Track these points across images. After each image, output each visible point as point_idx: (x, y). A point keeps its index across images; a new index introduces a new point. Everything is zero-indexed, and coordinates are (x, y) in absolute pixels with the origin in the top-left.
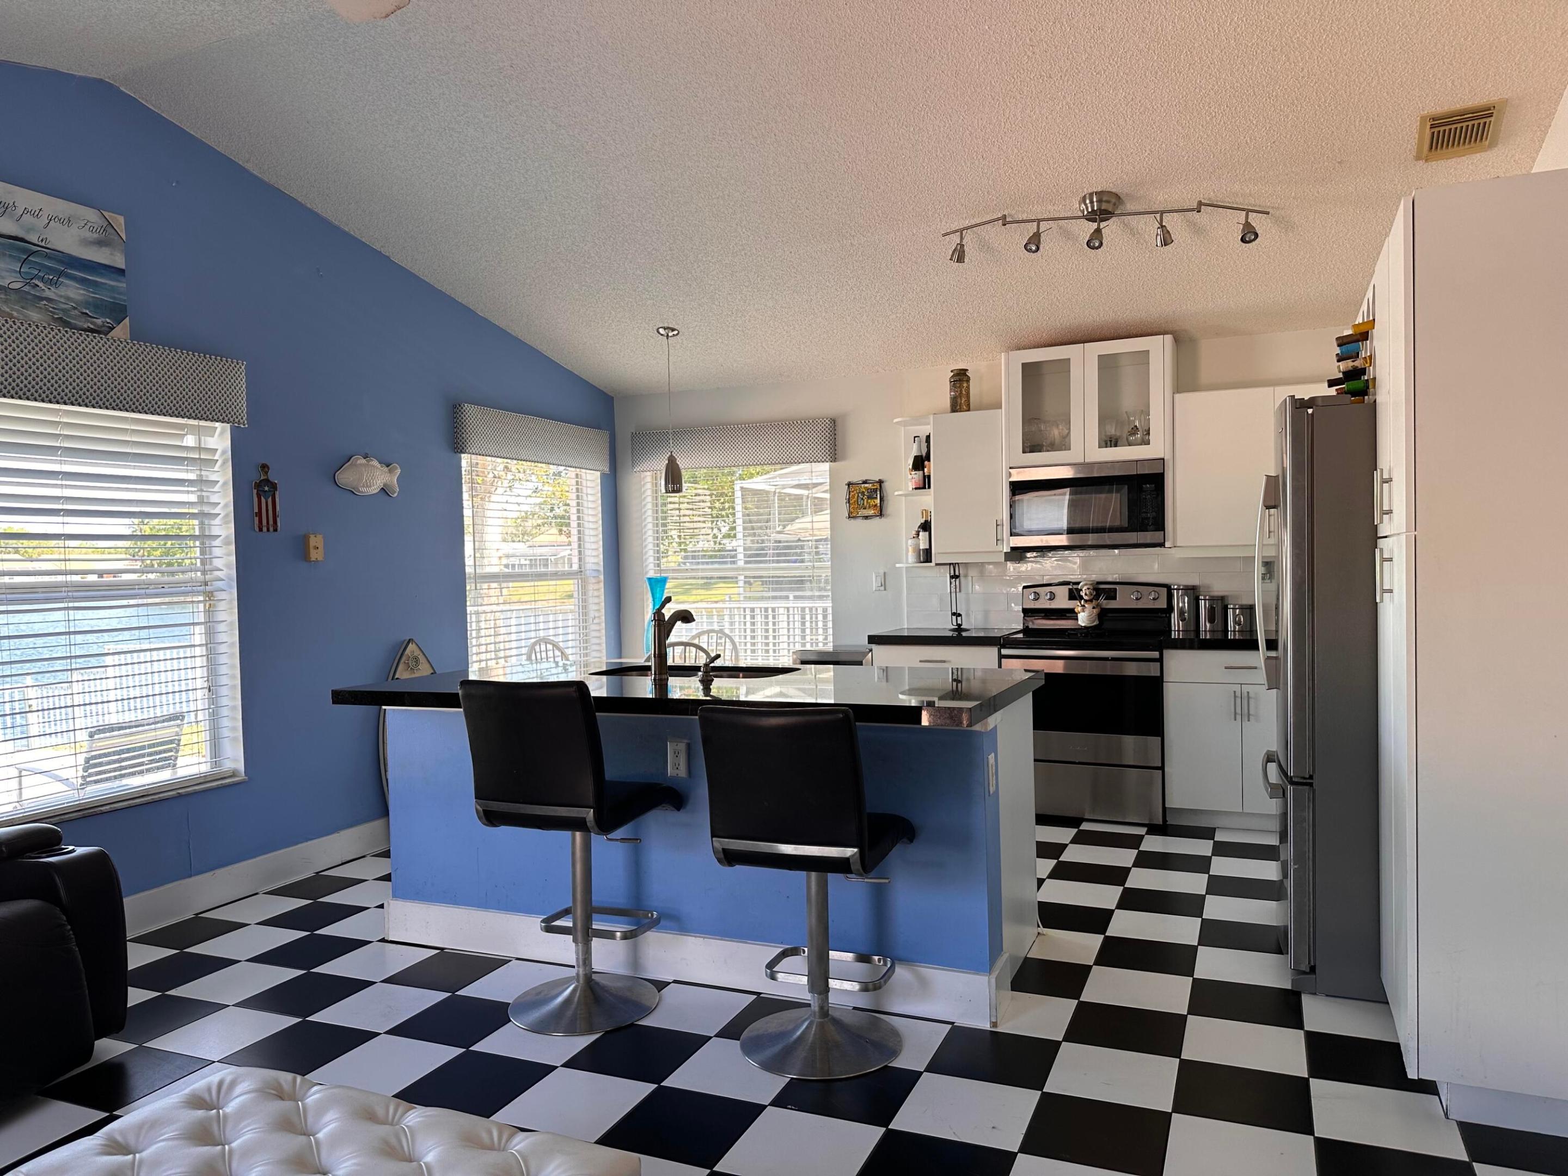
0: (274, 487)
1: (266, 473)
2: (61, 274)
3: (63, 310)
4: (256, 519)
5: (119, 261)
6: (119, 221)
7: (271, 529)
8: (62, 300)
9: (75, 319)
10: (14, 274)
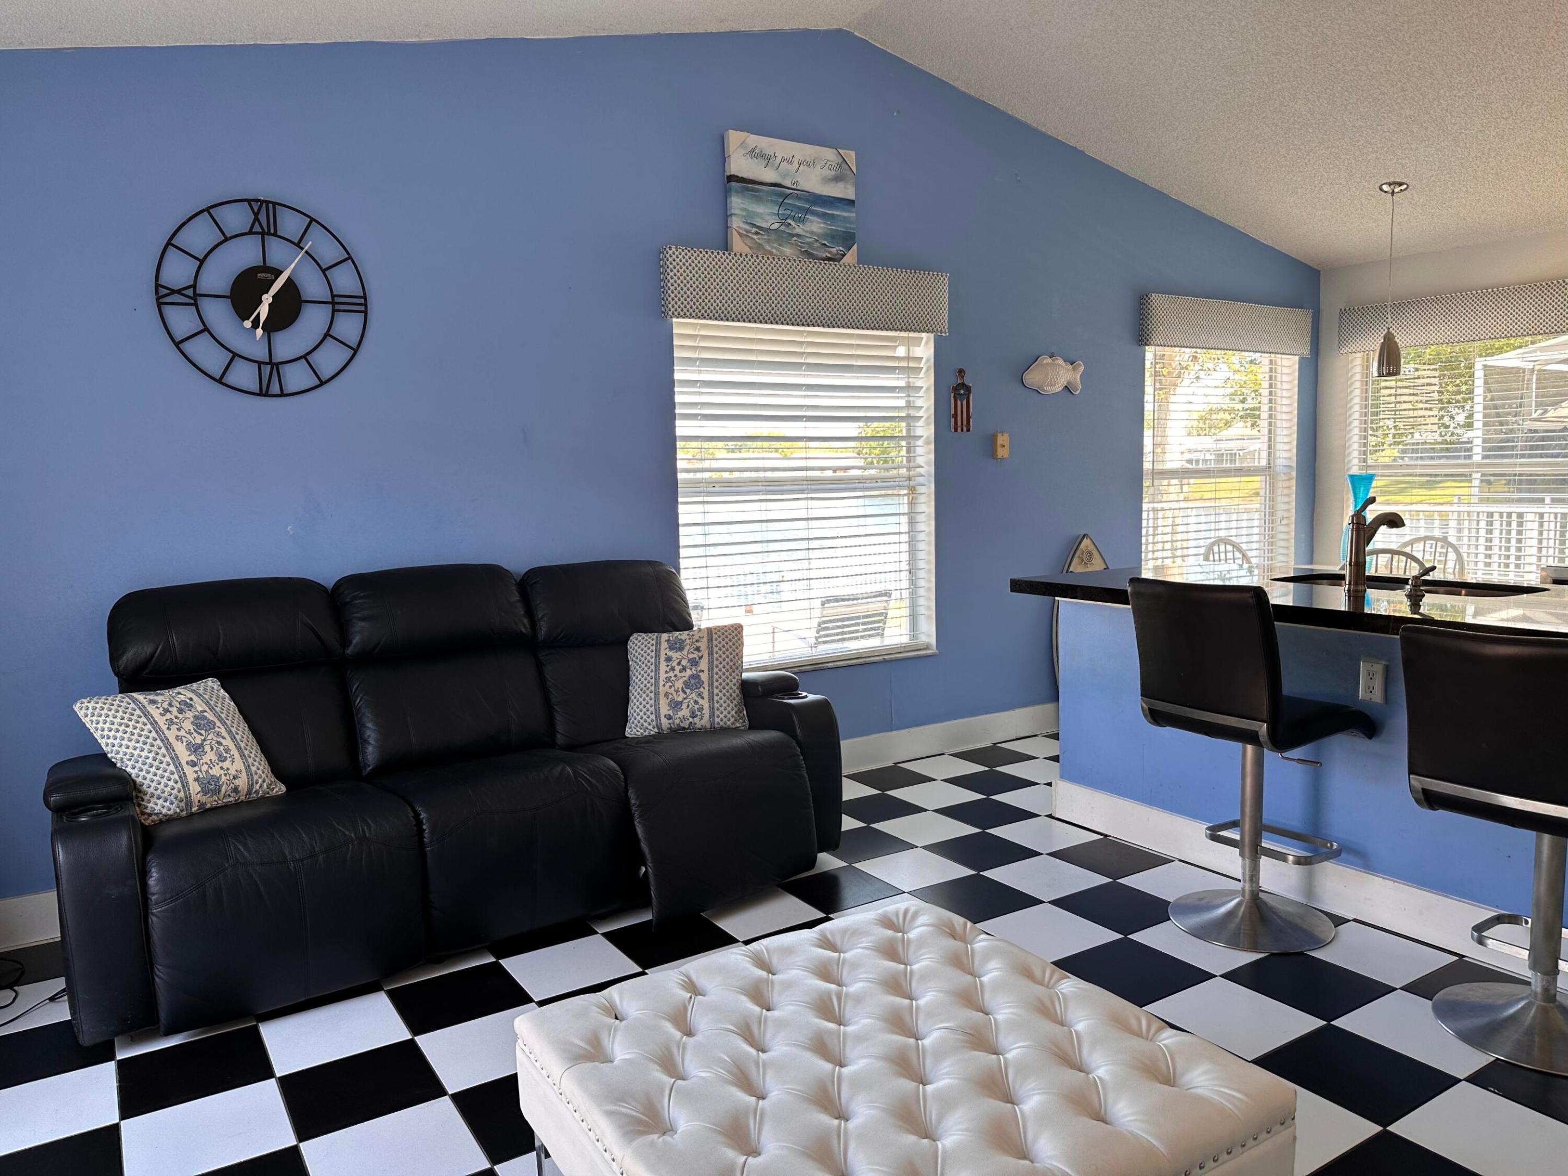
0: (968, 389)
1: (963, 377)
2: (807, 211)
3: (809, 244)
4: (953, 420)
5: (850, 193)
6: (851, 156)
7: (965, 429)
8: (808, 235)
9: (816, 250)
10: (774, 217)
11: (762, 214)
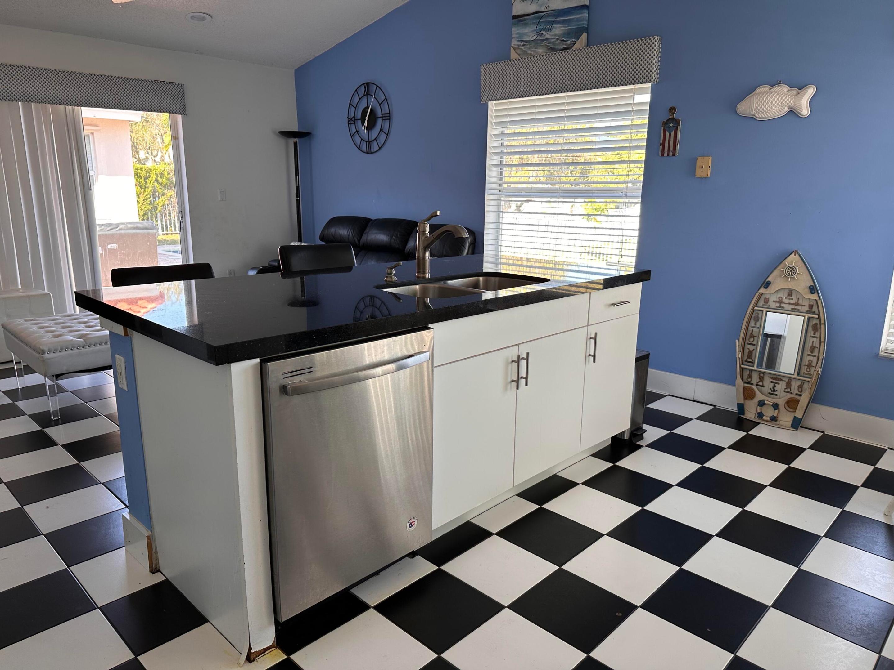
0: (677, 123)
11: (527, 33)
